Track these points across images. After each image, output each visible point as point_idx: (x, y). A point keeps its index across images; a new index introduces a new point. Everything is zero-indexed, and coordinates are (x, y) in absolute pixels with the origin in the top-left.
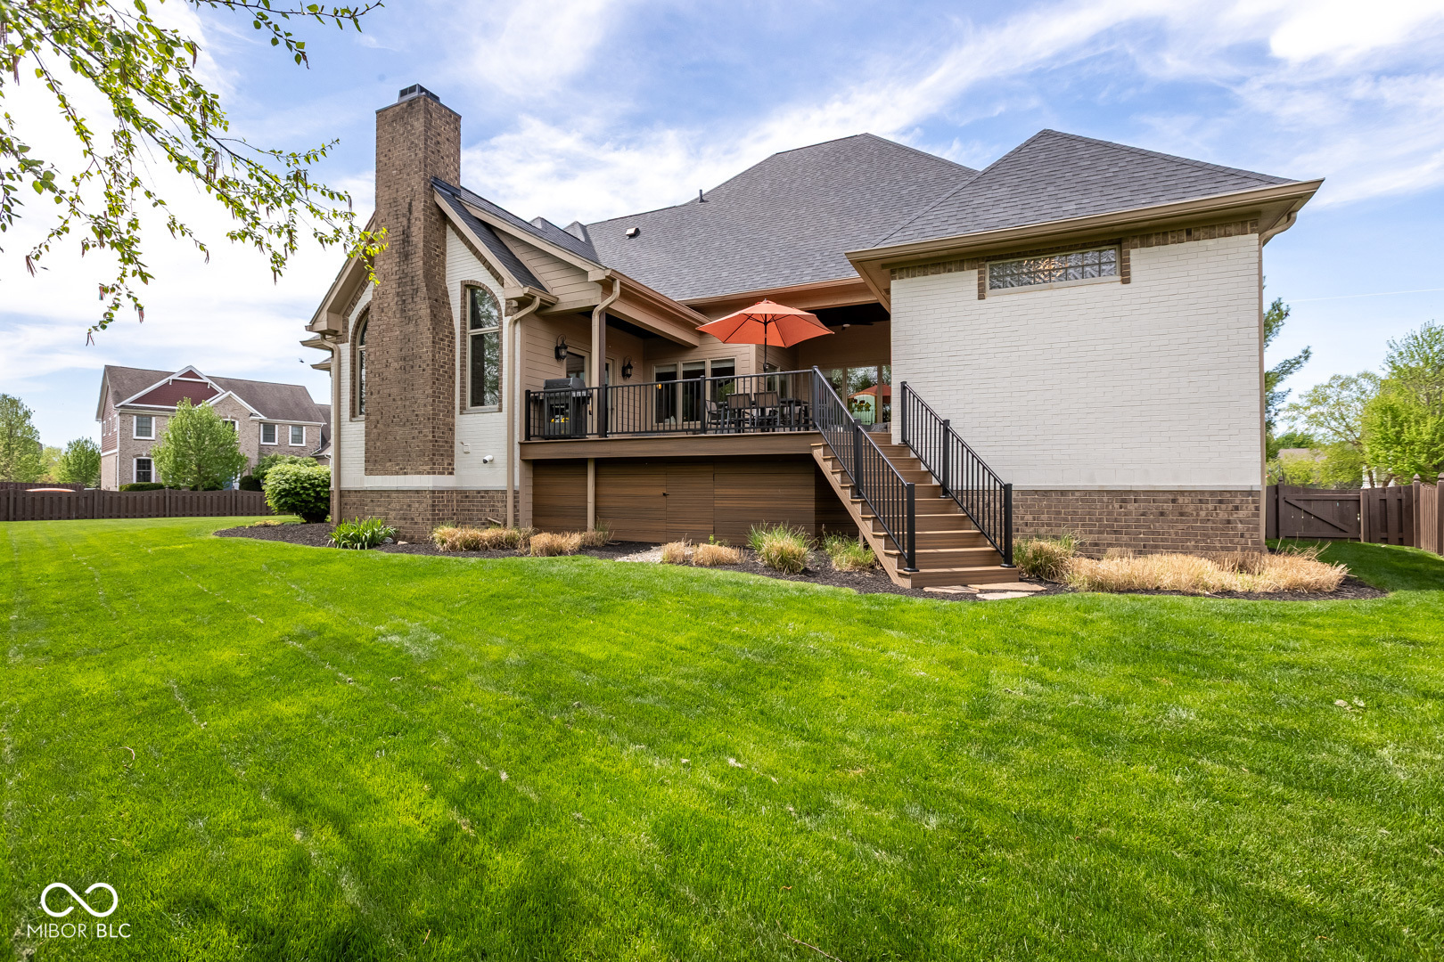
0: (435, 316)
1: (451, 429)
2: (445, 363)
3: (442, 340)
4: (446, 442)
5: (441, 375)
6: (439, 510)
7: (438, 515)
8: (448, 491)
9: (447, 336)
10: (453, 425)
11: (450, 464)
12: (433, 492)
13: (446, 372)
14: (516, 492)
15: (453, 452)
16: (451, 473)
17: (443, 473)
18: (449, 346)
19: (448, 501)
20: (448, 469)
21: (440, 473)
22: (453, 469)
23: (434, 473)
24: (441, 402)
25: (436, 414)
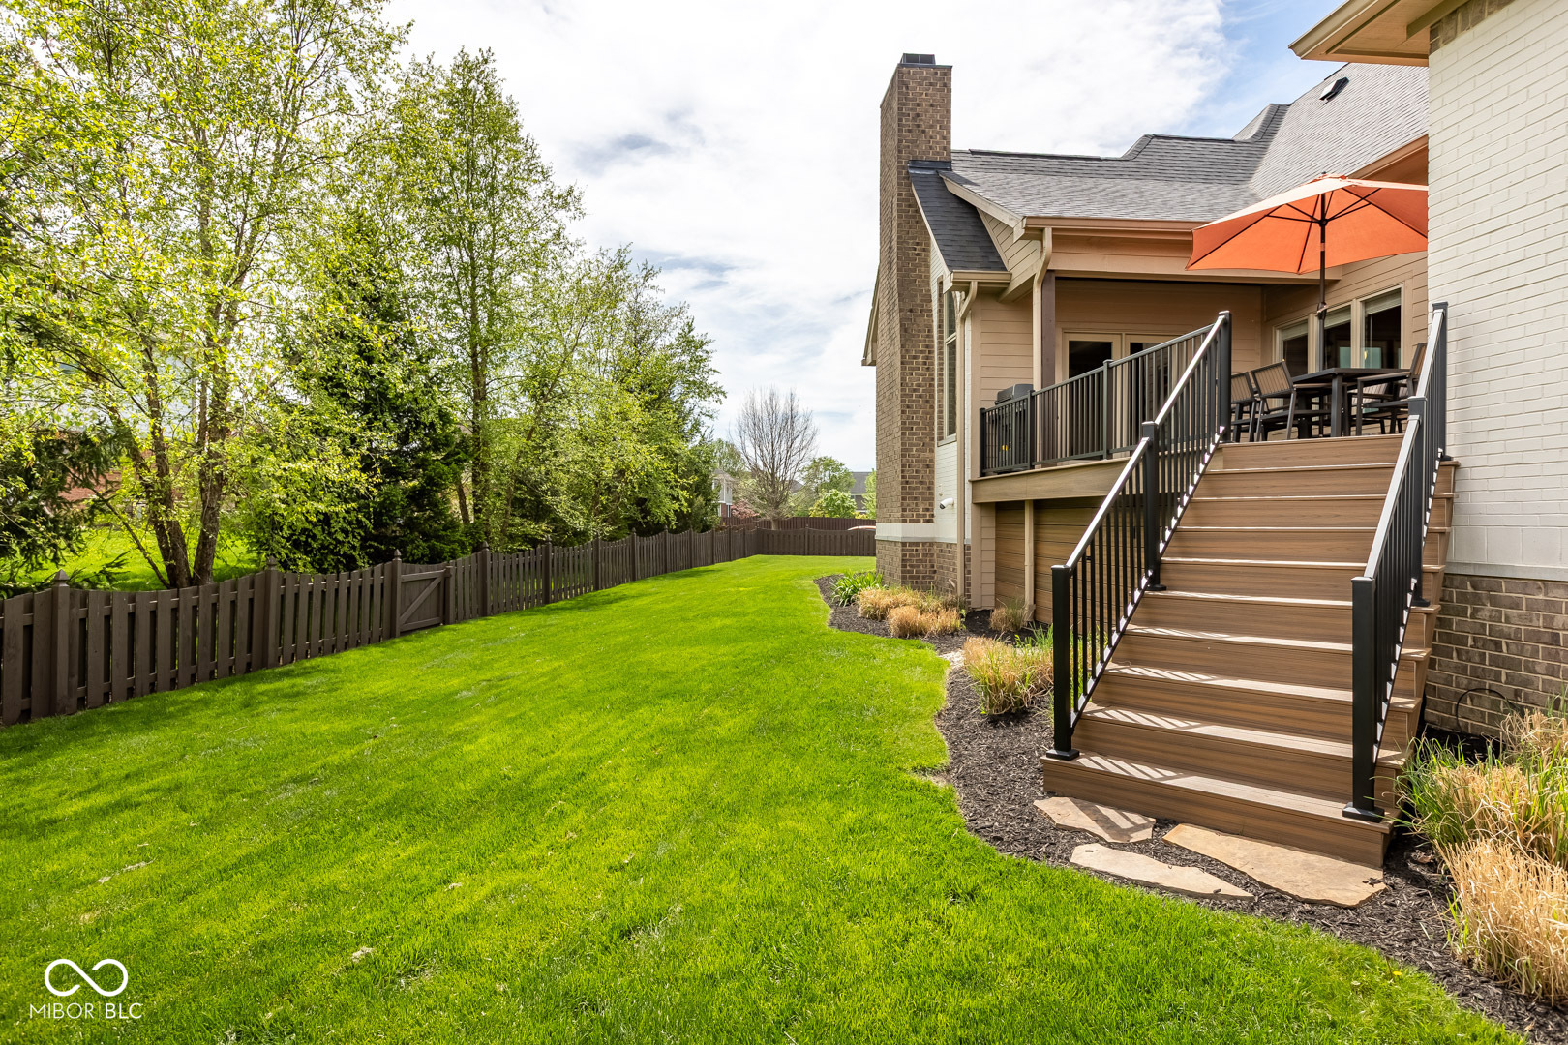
0: (906, 330)
1: (928, 466)
2: (919, 385)
3: (915, 357)
4: (922, 483)
5: (913, 401)
6: (911, 566)
7: (909, 572)
8: (924, 544)
9: (922, 352)
10: (932, 461)
11: (928, 510)
12: (904, 544)
13: (920, 396)
14: (966, 548)
15: (932, 494)
16: (930, 521)
17: (918, 521)
18: (925, 363)
19: (925, 555)
20: (925, 515)
21: (911, 521)
22: (933, 515)
23: (904, 521)
24: (914, 434)
25: (907, 450)
